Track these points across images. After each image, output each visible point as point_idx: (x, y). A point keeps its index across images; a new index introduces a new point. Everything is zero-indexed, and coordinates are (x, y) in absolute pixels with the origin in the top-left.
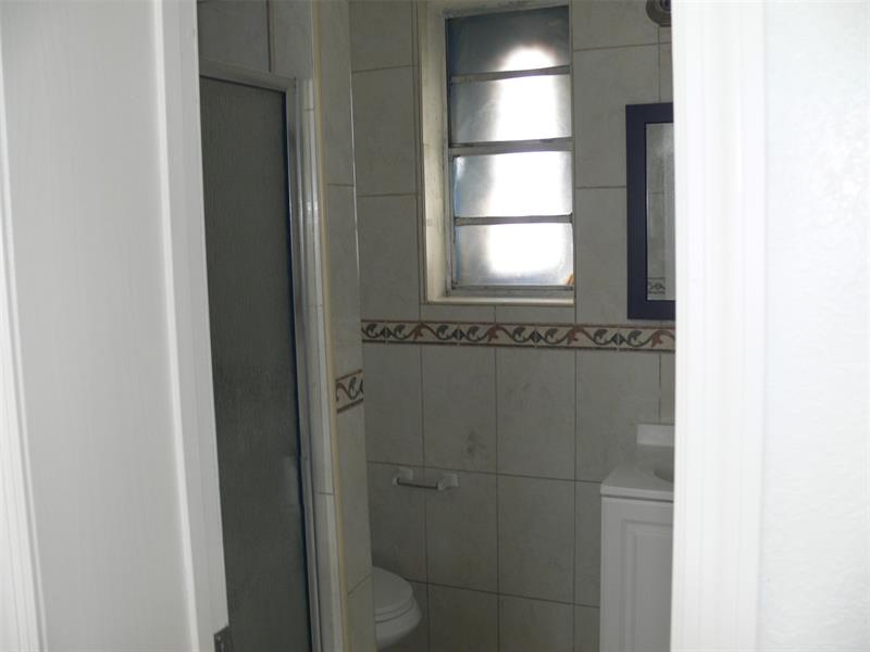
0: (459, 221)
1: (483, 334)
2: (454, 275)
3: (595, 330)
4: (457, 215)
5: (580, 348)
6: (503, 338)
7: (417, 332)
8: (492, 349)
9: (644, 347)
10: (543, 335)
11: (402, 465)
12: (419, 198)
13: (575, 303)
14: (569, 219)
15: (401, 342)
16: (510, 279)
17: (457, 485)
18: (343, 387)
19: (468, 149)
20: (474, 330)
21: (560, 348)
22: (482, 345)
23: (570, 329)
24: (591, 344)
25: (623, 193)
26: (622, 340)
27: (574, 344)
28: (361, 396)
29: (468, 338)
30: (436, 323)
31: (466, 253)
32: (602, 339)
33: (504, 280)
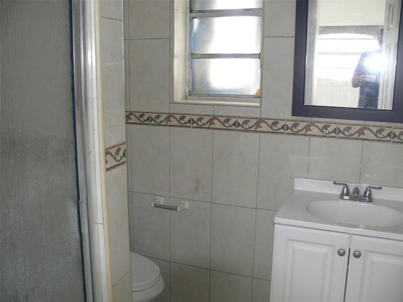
0: (195, 56)
1: (206, 122)
2: (191, 87)
3: (272, 121)
4: (193, 53)
5: (263, 132)
6: (217, 124)
7: (168, 119)
8: (211, 131)
9: (300, 133)
10: (241, 124)
11: (157, 195)
12: (171, 40)
13: (261, 106)
14: (259, 56)
15: (158, 125)
16: (223, 91)
17: (188, 208)
18: (111, 154)
19: (201, 14)
20: (200, 119)
21: (251, 131)
22: (205, 128)
23: (258, 120)
24: (270, 130)
25: (293, 40)
26: (288, 128)
27: (259, 129)
28: (124, 159)
29: (197, 124)
30: (179, 114)
31: (198, 74)
32: (275, 127)
33: (218, 91)
